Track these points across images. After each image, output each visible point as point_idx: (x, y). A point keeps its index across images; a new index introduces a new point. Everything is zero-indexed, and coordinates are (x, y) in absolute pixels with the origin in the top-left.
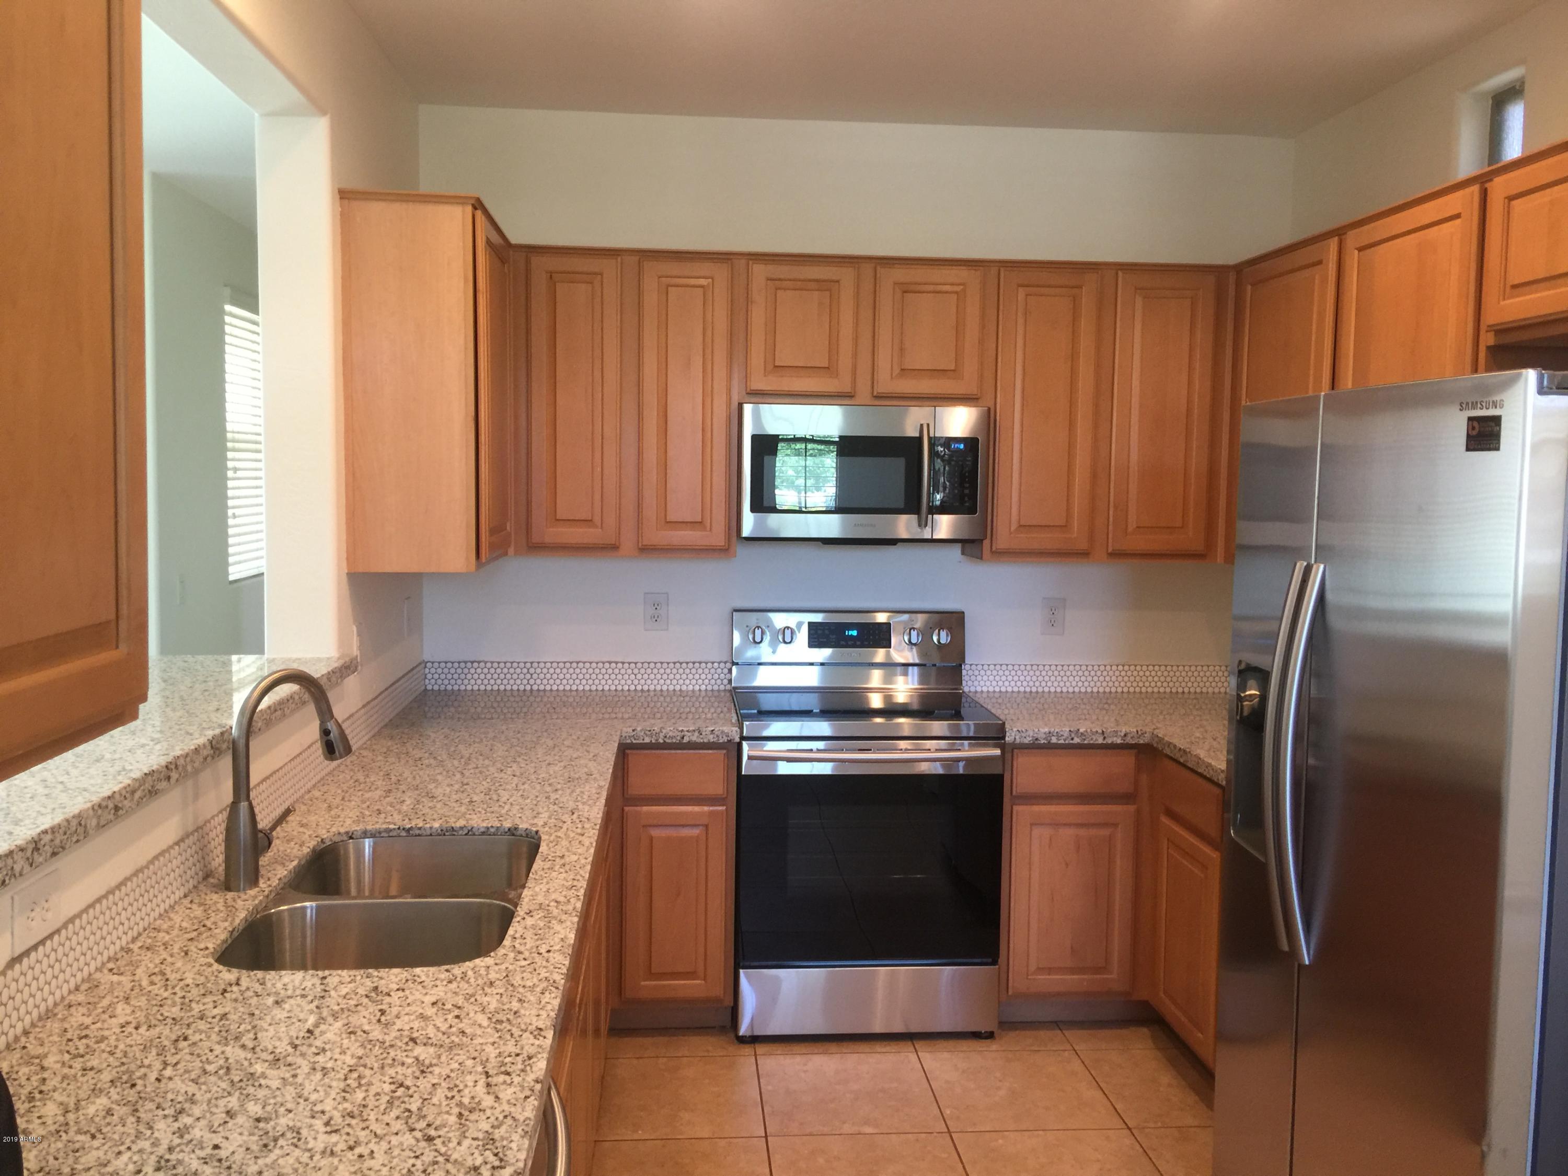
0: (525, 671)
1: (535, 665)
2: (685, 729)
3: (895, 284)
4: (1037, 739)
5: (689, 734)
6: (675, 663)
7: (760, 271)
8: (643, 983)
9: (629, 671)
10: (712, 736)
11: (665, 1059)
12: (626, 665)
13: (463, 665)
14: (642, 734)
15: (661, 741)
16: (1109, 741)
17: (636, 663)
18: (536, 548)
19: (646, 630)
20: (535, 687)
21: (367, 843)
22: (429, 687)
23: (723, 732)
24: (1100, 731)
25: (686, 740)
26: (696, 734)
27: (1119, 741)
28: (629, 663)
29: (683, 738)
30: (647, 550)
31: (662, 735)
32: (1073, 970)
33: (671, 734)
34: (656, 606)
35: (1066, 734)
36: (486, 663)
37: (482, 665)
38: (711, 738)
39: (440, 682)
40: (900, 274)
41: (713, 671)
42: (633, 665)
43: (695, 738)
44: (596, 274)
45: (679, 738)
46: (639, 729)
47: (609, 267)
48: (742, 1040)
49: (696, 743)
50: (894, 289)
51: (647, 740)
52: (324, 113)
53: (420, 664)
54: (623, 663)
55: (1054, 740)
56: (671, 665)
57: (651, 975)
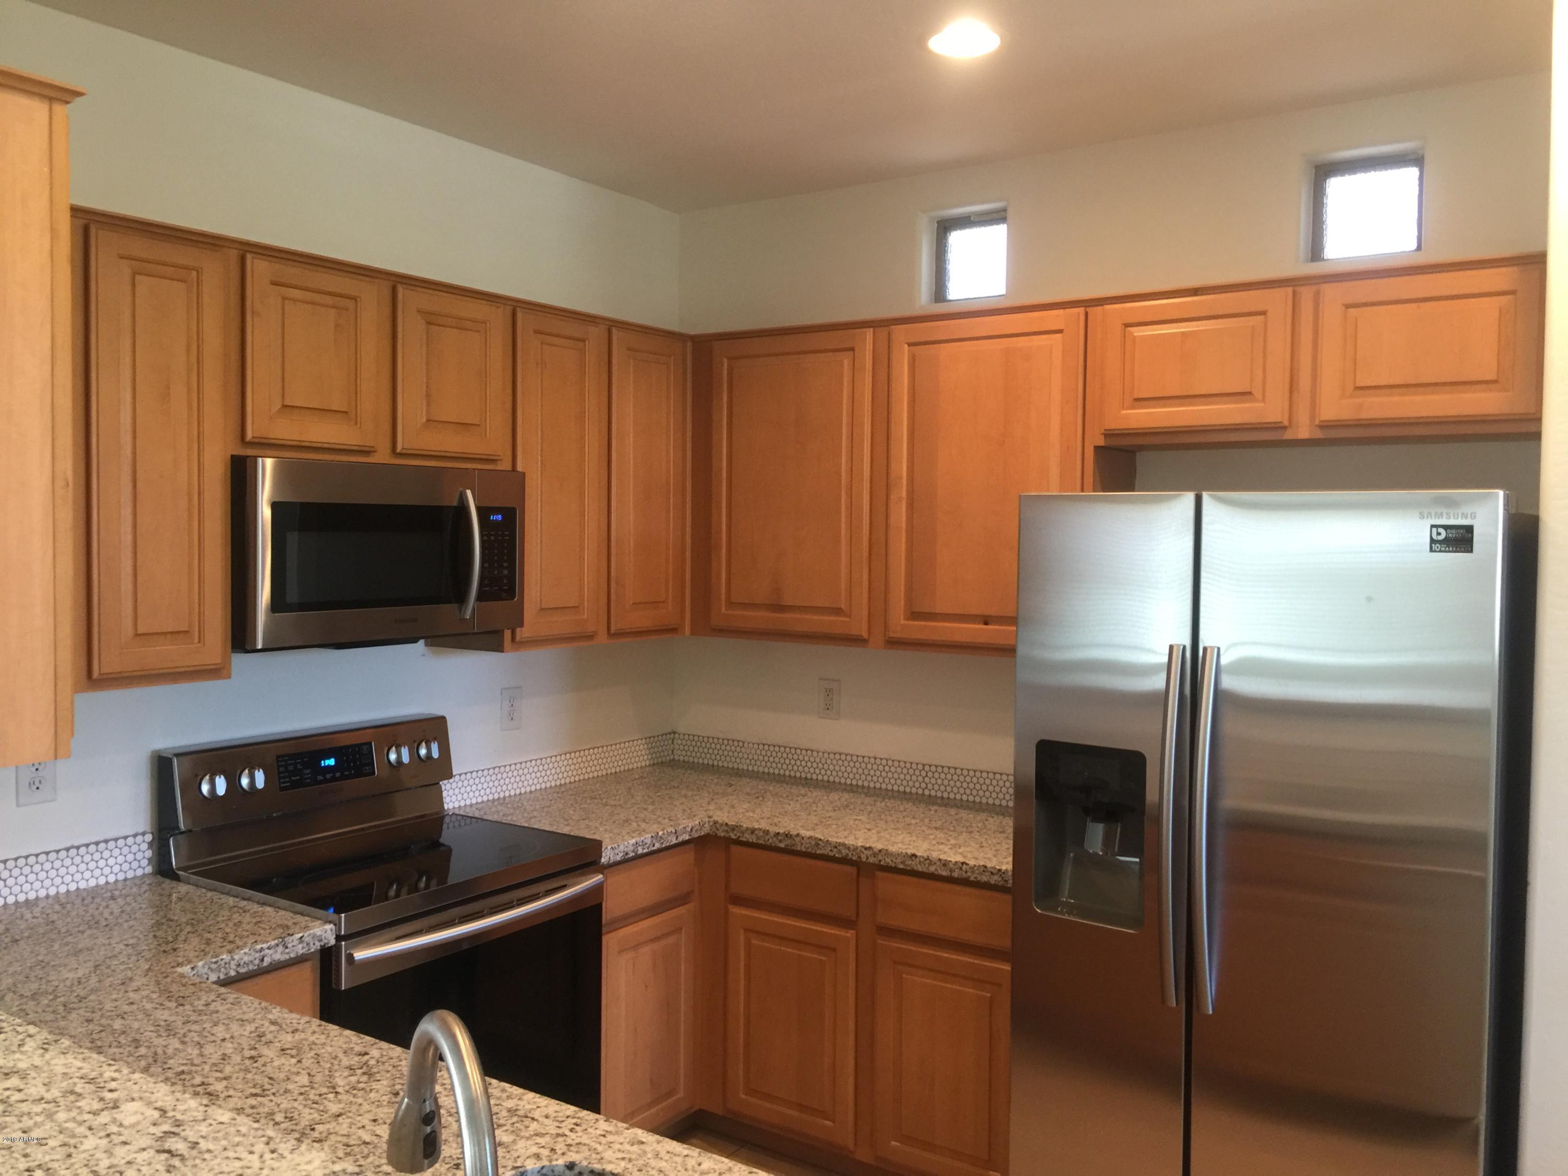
4: (627, 854)
5: (270, 953)
10: (300, 946)
14: (206, 970)
15: (233, 973)
16: (680, 839)
23: (314, 936)
24: (674, 831)
25: (267, 961)
26: (280, 949)
27: (687, 837)
29: (262, 960)
31: (234, 965)
32: (650, 1105)
33: (246, 960)
35: (649, 841)
38: (300, 949)
40: (423, 300)
43: (278, 956)
45: (257, 962)
49: (280, 962)
55: (640, 851)
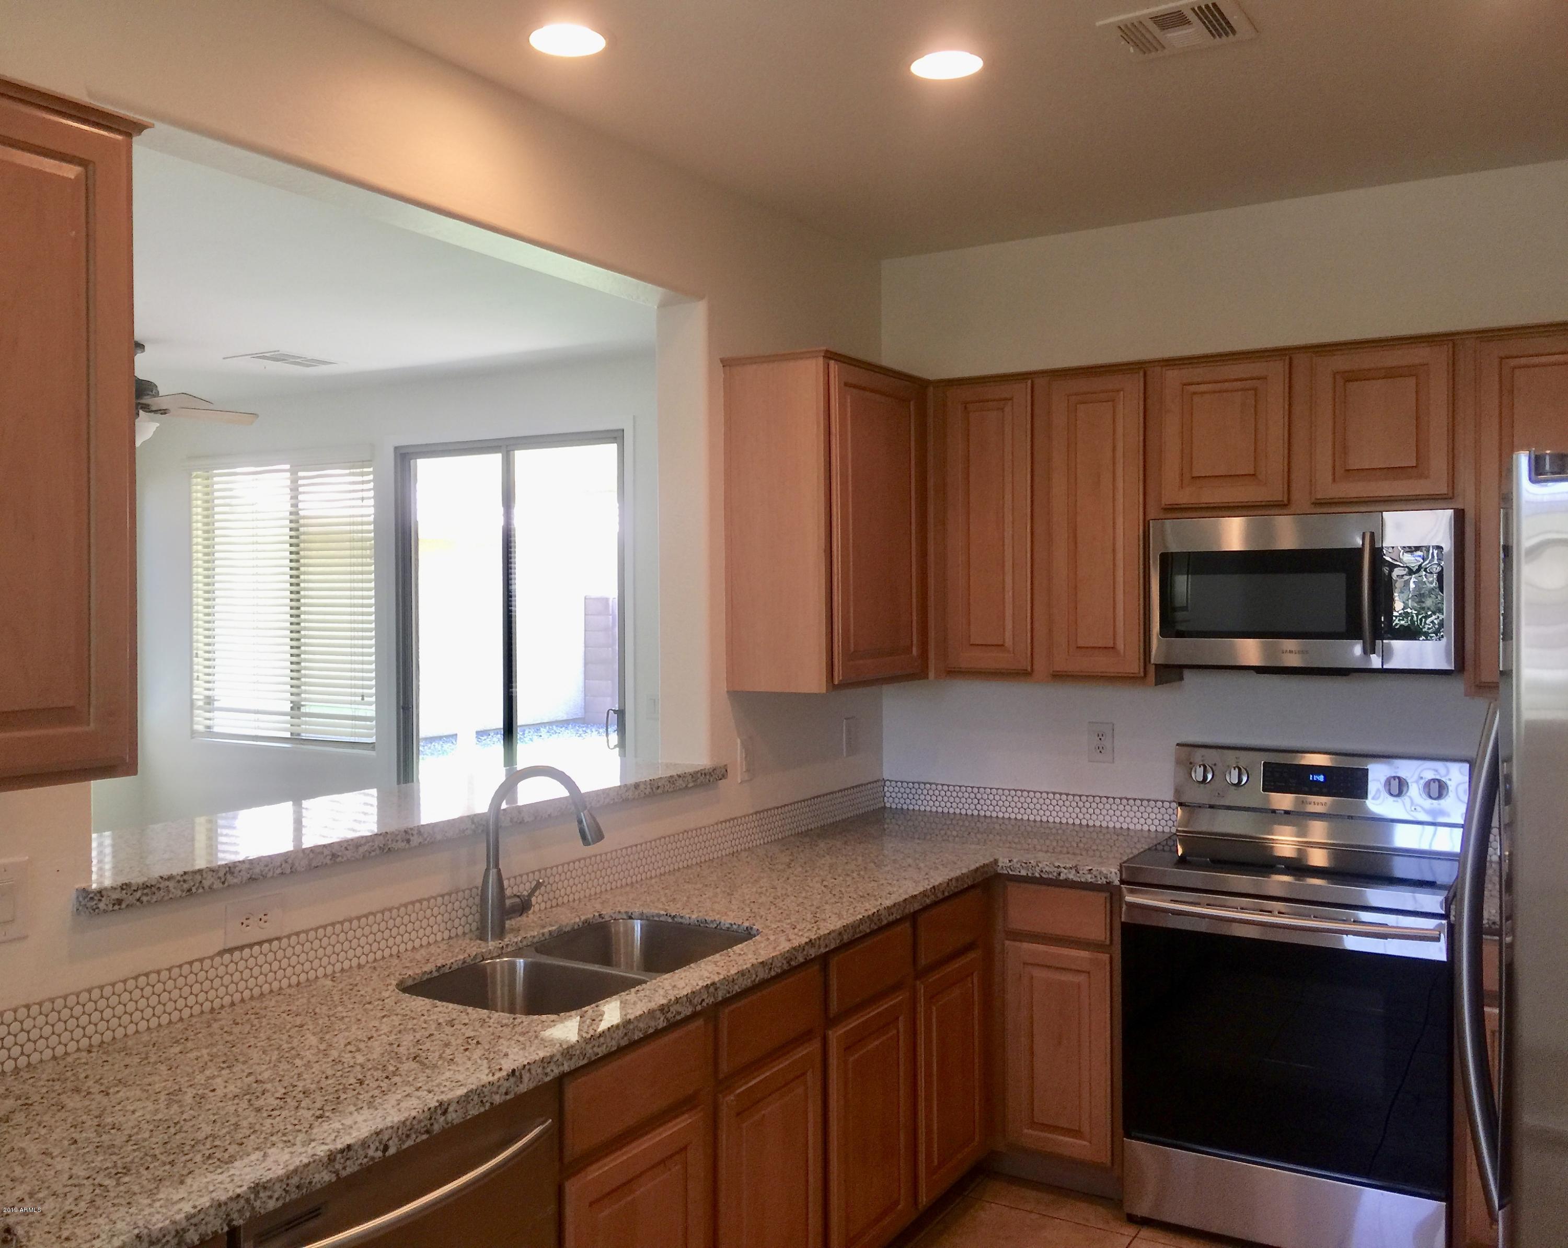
0: (972, 796)
1: (982, 790)
2: (1062, 865)
3: (1335, 374)
5: (1066, 871)
6: (1121, 799)
7: (1173, 376)
8: (1026, 1131)
9: (1074, 804)
10: (1089, 876)
11: (1038, 1216)
12: (1071, 798)
13: (916, 786)
14: (1018, 865)
15: (1038, 875)
17: (1080, 796)
18: (953, 672)
19: (1090, 761)
20: (982, 813)
21: (637, 925)
22: (888, 805)
23: (1101, 873)
25: (1062, 877)
26: (1073, 871)
28: (1074, 795)
29: (1059, 874)
30: (1059, 677)
31: (1038, 869)
33: (1047, 869)
34: (1100, 736)
36: (937, 785)
37: (934, 786)
38: (1089, 878)
39: (897, 800)
40: (1341, 362)
41: (1163, 810)
42: (1077, 798)
43: (1072, 876)
44: (1005, 399)
45: (1055, 874)
46: (1015, 860)
47: (1021, 392)
48: (1133, 1220)
49: (1073, 881)
50: (1334, 378)
51: (1023, 873)
52: (702, 298)
53: (878, 781)
54: (1067, 795)
56: (1118, 801)
57: (1033, 1124)
